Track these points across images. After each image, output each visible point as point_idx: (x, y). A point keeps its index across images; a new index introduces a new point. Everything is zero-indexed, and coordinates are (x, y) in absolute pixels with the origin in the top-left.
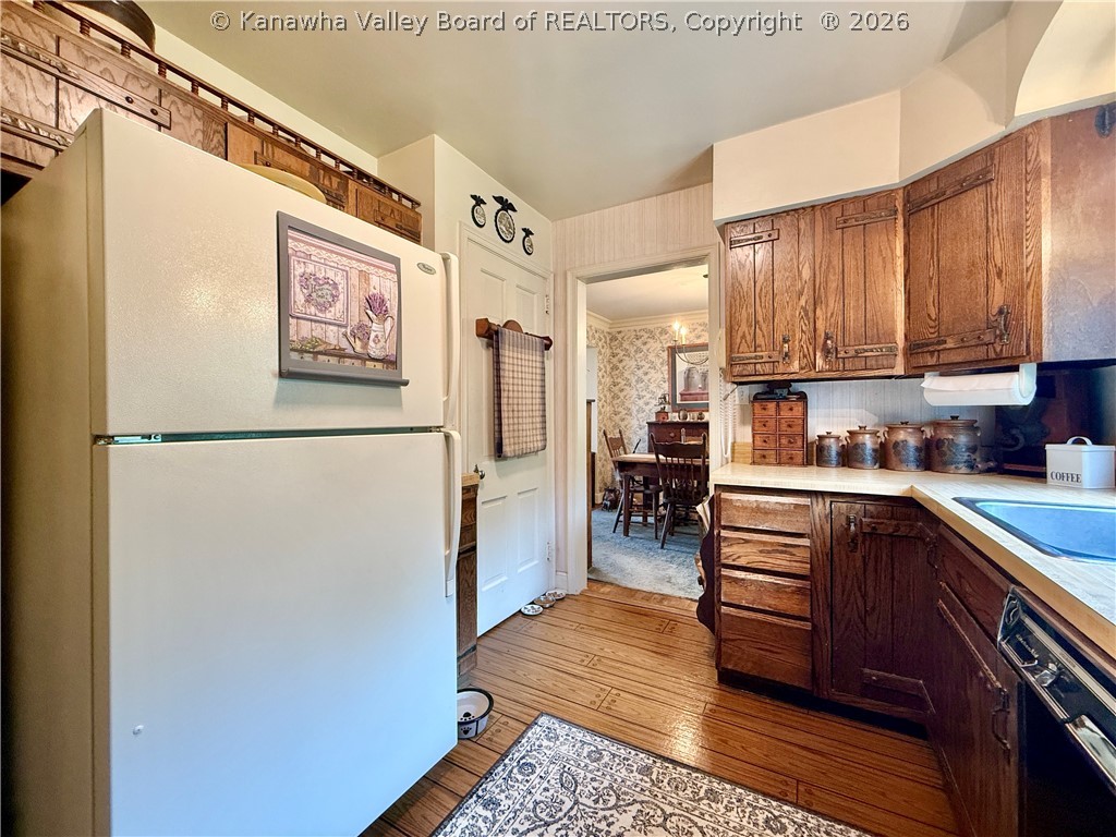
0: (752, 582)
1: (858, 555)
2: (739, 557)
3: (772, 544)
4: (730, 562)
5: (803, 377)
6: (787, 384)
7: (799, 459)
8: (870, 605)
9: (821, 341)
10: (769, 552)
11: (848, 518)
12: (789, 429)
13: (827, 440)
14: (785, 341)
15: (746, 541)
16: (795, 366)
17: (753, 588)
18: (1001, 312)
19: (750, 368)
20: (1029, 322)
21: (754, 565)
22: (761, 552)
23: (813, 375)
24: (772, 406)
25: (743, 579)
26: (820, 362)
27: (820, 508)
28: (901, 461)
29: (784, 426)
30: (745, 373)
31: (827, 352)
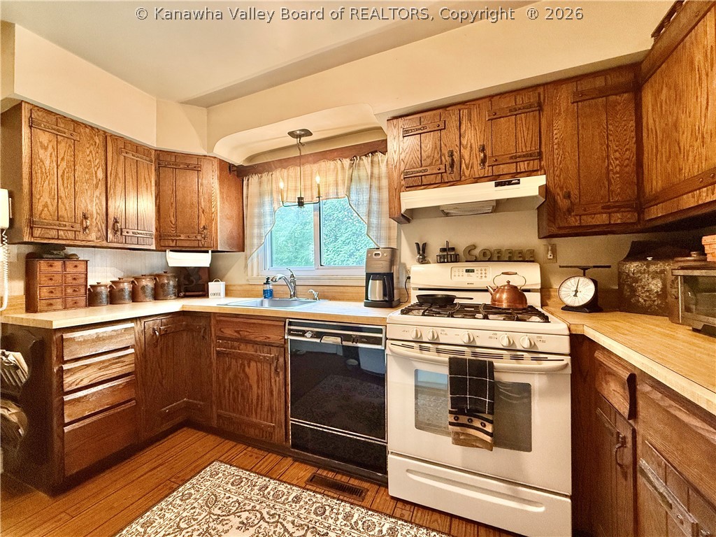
0: (93, 394)
1: (159, 348)
2: (82, 380)
3: (109, 360)
4: (74, 387)
5: (98, 245)
6: (62, 247)
7: (83, 303)
8: (164, 373)
9: (111, 222)
10: (107, 367)
11: (154, 329)
12: (74, 282)
13: (99, 288)
14: (85, 217)
15: (87, 366)
16: (93, 236)
17: (94, 398)
18: (204, 228)
19: (53, 233)
20: (214, 235)
21: (94, 382)
22: (100, 369)
23: (105, 243)
24: (58, 265)
25: (86, 396)
26: (110, 236)
27: (138, 327)
28: (146, 296)
29: (69, 279)
30: (46, 236)
31: (115, 231)
